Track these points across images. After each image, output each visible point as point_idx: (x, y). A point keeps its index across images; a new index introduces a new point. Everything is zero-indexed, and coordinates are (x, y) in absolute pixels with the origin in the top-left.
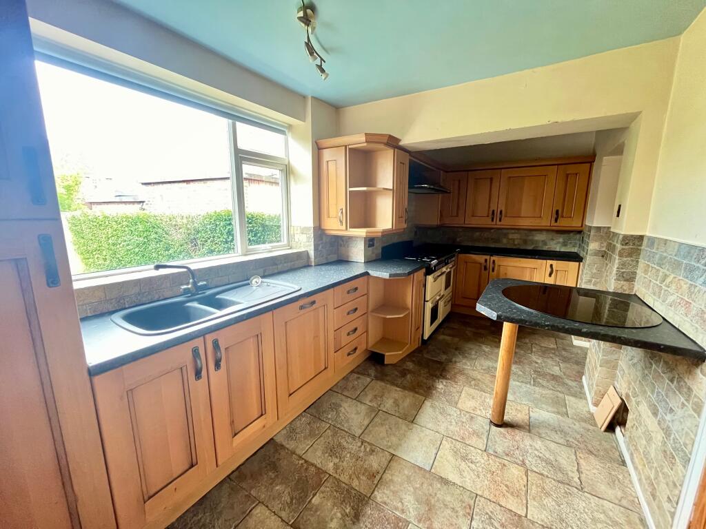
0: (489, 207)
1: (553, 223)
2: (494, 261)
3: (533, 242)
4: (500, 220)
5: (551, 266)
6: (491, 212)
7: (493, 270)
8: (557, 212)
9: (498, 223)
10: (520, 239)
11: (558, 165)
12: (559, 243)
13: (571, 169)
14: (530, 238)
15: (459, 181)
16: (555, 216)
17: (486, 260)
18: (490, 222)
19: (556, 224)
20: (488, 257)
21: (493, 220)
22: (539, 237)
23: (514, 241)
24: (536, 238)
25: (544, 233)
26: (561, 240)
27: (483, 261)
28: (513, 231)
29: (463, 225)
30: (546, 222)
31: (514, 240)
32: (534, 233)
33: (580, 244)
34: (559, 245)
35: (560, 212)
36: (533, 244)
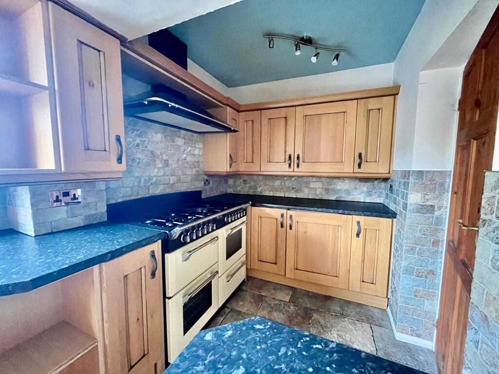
0: (285, 152)
1: (357, 170)
2: (291, 217)
3: (335, 191)
4: (298, 166)
5: (358, 223)
6: (287, 157)
7: (291, 228)
8: (360, 156)
9: (296, 169)
10: (322, 188)
11: (357, 99)
12: (362, 192)
13: (373, 104)
14: (332, 187)
15: (253, 121)
16: (357, 161)
17: (282, 216)
18: (287, 169)
19: (359, 171)
20: (284, 211)
21: (290, 165)
22: (342, 186)
23: (316, 191)
24: (339, 187)
25: (347, 181)
26: (365, 189)
27: (279, 217)
28: (315, 179)
29: (260, 173)
30: (348, 168)
31: (315, 189)
32: (335, 181)
33: (387, 194)
34: (363, 195)
35: (363, 156)
36: (335, 193)
